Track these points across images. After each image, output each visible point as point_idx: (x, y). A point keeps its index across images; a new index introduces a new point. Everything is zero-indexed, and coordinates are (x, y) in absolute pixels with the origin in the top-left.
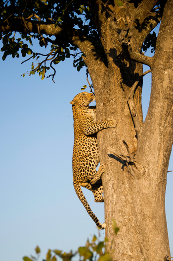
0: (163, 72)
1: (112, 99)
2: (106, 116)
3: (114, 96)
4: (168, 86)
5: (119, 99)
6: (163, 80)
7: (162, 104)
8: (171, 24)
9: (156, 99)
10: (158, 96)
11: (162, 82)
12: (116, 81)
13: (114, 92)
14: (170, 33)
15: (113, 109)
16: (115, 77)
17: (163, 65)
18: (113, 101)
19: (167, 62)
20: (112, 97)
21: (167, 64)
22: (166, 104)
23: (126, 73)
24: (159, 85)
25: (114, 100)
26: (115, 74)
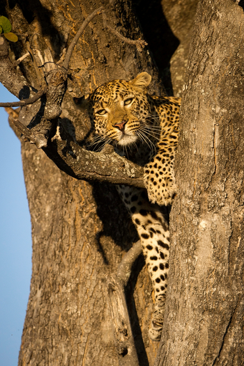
0: (195, 222)
1: (64, 282)
2: (46, 340)
3: (73, 272)
4: (210, 270)
5: (88, 284)
6: (195, 248)
7: (190, 328)
8: (208, 71)
9: (176, 307)
10: (181, 300)
11: (190, 254)
12: (79, 222)
13: (74, 260)
14: (208, 98)
15: (66, 317)
16: (76, 206)
17: (192, 198)
18: (66, 290)
19: (206, 190)
20: (64, 274)
21: (205, 195)
22: (205, 330)
23: (110, 196)
24: (183, 264)
25: (71, 285)
26: (75, 196)
